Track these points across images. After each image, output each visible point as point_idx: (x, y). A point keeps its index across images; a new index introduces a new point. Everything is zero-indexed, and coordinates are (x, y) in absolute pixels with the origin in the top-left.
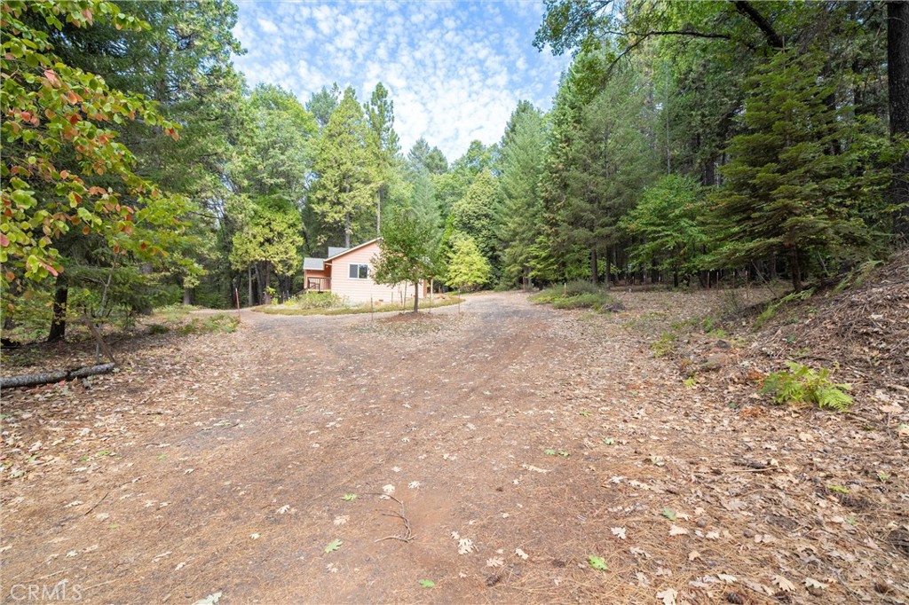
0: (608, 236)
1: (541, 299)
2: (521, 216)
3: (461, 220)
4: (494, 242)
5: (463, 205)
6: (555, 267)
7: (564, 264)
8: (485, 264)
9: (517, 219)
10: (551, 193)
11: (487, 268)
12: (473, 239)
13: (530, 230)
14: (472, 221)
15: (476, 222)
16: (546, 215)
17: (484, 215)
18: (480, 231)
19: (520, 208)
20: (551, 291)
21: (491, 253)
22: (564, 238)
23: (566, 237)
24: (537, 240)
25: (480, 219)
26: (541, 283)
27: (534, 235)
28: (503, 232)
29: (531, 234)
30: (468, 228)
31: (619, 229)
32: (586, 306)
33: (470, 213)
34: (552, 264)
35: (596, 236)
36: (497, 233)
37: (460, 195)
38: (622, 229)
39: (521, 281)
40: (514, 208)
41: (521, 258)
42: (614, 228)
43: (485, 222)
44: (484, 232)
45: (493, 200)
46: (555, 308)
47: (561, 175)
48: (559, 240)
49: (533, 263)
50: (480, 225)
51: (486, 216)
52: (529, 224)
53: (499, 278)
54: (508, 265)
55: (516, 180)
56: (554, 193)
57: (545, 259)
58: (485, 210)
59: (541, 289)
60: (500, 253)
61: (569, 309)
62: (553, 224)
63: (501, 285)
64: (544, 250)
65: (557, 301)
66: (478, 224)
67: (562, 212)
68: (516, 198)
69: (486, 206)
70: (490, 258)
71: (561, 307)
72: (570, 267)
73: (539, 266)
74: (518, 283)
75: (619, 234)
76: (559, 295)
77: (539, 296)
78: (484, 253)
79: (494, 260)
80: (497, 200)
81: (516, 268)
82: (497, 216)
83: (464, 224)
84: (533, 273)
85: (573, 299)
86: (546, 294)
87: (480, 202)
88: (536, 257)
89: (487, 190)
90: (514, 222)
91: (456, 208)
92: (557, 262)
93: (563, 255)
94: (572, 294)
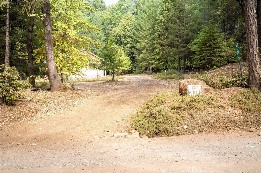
0: (184, 51)
1: (157, 76)
2: (147, 39)
3: (116, 38)
4: (133, 50)
5: (117, 30)
6: (163, 63)
7: (167, 62)
8: (129, 61)
9: (146, 41)
10: (161, 32)
11: (130, 63)
12: (122, 48)
13: (151, 46)
14: (122, 39)
15: (124, 40)
16: (159, 41)
17: (128, 36)
18: (126, 44)
19: (147, 35)
20: (161, 74)
21: (131, 55)
22: (166, 51)
23: (167, 51)
24: (155, 51)
25: (126, 38)
26: (156, 70)
27: (153, 48)
28: (138, 46)
29: (152, 48)
30: (120, 43)
31: (188, 49)
32: (172, 78)
33: (121, 35)
34: (161, 62)
35: (179, 51)
36: (135, 46)
37: (115, 25)
38: (189, 49)
39: (146, 69)
40: (144, 35)
41: (147, 59)
42: (186, 48)
43: (129, 39)
44: (128, 45)
45: (133, 29)
46: (162, 79)
47: (165, 25)
48: (164, 52)
49: (153, 61)
50: (126, 41)
51: (129, 37)
52: (151, 43)
53: (135, 67)
54: (141, 62)
55: (145, 23)
56: (162, 32)
57: (159, 59)
58: (129, 34)
59: (156, 73)
60: (136, 56)
61: (167, 79)
62: (162, 45)
63: (137, 71)
64: (158, 55)
65: (163, 77)
66: (125, 41)
67: (165, 40)
68: (145, 31)
69: (129, 31)
70: (131, 58)
71: (164, 79)
72: (169, 63)
73: (156, 63)
74: (146, 70)
75: (188, 51)
76: (164, 75)
77: (156, 75)
78: (128, 55)
79: (133, 58)
80: (135, 29)
81: (145, 63)
82: (135, 37)
83: (118, 40)
84: (153, 66)
85: (168, 76)
86: (158, 75)
87: (126, 30)
88: (154, 59)
89: (129, 23)
90: (144, 42)
91: (113, 32)
92: (163, 61)
93: (166, 58)
94: (168, 74)
